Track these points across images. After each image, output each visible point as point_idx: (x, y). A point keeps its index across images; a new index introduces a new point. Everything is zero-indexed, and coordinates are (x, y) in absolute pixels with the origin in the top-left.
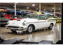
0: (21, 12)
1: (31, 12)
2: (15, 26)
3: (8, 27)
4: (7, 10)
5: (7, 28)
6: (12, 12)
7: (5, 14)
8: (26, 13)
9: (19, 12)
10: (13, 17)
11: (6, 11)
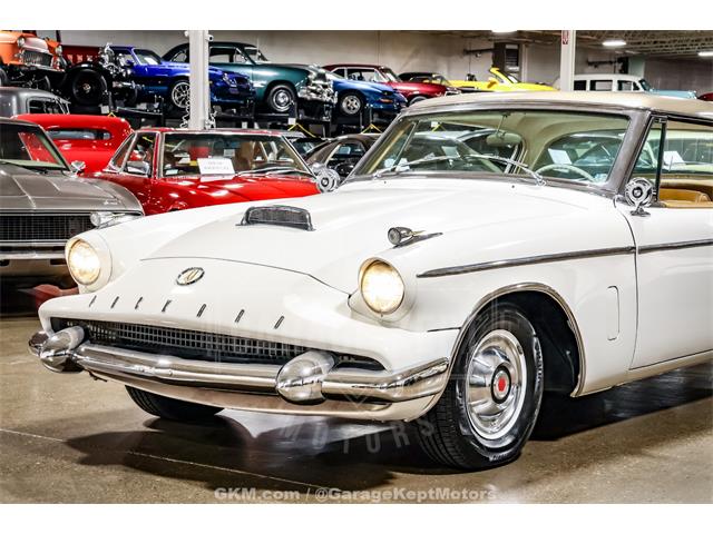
0: (260, 79)
1: (405, 78)
2: (218, 320)
3: (88, 337)
4: (67, 49)
5: (71, 366)
6: (140, 74)
7: (27, 95)
8: (344, 92)
9: (242, 80)
10: (169, 157)
11: (46, 59)
